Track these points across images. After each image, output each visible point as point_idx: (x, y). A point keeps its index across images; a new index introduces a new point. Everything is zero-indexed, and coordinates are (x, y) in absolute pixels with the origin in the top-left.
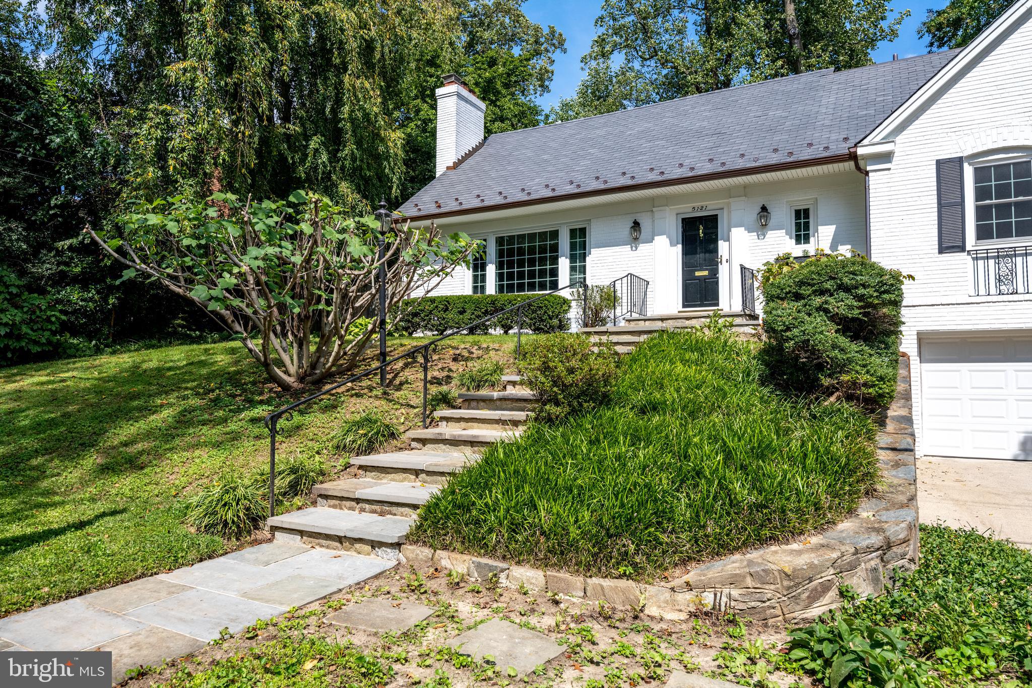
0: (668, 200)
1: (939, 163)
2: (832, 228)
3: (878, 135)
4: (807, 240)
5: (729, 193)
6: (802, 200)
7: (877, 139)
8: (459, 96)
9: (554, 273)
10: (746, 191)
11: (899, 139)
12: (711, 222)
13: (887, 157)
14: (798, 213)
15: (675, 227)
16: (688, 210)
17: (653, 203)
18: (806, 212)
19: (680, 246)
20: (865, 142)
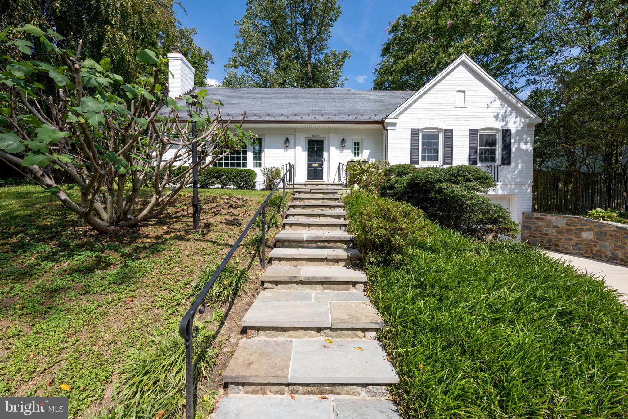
0: (302, 130)
1: (412, 130)
2: (369, 151)
3: (393, 115)
4: (358, 155)
5: (329, 131)
6: (357, 138)
7: (392, 117)
8: (182, 60)
9: (245, 159)
10: (336, 130)
11: (400, 117)
12: (320, 143)
13: (394, 125)
14: (355, 143)
15: (305, 143)
16: (311, 136)
17: (295, 131)
18: (358, 143)
19: (307, 152)
20: (388, 117)
